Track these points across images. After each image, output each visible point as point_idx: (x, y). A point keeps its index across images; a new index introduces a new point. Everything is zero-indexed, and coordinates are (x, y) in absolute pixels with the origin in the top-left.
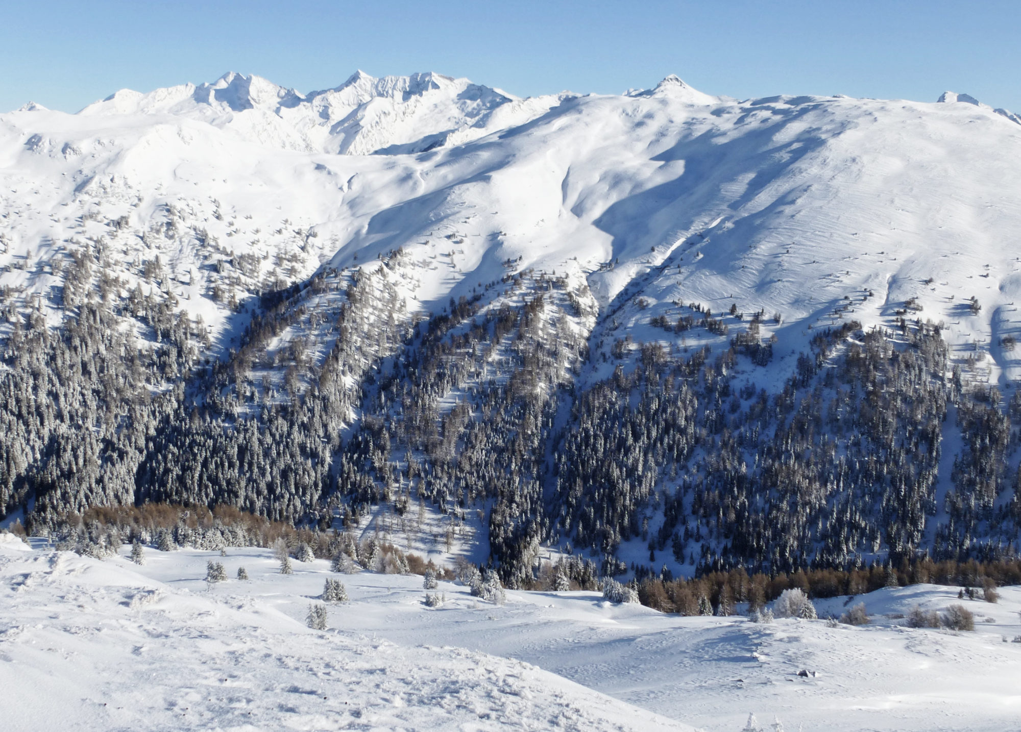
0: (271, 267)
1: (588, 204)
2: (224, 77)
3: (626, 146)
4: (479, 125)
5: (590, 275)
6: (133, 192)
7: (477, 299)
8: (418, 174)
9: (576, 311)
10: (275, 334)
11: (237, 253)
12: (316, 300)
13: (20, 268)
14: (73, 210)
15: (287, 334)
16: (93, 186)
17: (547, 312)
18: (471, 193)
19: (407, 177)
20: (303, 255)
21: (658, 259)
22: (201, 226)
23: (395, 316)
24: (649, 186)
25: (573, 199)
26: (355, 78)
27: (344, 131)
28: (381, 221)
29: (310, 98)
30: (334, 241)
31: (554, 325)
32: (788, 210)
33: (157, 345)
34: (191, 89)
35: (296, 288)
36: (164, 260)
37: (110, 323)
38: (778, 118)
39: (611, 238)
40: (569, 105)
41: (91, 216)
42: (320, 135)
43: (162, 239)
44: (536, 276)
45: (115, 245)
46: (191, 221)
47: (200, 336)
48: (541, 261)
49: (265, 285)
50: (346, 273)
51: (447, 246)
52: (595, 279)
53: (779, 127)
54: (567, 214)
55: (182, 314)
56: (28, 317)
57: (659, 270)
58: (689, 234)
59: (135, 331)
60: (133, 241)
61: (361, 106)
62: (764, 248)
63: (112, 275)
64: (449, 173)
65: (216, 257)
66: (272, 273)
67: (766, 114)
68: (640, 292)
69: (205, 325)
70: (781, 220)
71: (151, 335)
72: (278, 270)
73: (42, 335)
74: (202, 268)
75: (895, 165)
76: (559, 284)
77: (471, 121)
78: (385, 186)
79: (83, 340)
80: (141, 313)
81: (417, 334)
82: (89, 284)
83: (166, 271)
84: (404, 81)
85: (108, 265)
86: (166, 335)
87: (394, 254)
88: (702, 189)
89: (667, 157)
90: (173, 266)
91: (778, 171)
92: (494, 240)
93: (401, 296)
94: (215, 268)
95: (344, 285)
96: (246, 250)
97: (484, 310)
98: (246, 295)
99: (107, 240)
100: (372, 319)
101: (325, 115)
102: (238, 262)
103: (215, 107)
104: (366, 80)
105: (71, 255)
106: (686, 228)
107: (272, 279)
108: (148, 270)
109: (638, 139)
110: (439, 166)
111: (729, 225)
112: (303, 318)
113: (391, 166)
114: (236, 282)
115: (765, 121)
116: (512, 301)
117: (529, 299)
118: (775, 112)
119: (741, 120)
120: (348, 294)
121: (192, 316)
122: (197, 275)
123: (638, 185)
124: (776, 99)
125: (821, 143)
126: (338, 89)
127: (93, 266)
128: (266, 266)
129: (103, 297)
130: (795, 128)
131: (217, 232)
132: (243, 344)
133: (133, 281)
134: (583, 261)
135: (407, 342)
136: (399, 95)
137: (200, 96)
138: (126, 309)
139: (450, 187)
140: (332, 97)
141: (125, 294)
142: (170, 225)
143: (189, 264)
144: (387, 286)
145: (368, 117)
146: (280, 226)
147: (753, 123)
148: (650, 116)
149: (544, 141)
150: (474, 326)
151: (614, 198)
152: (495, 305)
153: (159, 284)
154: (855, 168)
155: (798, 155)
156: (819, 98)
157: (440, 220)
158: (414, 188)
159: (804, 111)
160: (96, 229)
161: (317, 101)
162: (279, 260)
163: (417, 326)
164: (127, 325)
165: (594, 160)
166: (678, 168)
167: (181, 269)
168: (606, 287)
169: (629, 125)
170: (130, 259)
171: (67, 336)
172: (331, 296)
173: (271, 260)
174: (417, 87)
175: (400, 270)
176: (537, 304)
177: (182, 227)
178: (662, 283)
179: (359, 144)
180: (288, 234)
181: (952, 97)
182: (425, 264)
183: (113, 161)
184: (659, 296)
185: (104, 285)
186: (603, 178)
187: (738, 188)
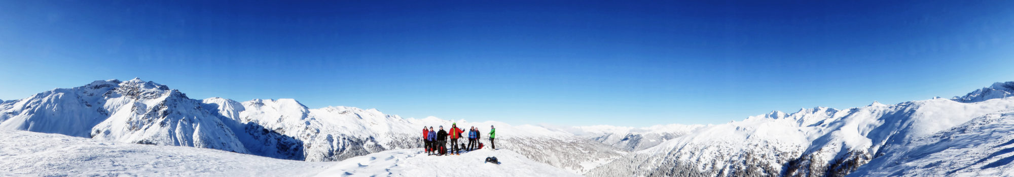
0: (791, 155)
1: (865, 132)
2: (772, 112)
3: (871, 118)
4: (832, 117)
5: (869, 149)
6: (759, 138)
7: (842, 159)
8: (823, 130)
9: (867, 159)
10: (794, 171)
11: (783, 152)
12: (803, 162)
13: (736, 156)
14: (747, 143)
15: (797, 171)
16: (750, 137)
17: (860, 160)
18: (836, 133)
19: (820, 131)
20: (798, 152)
21: (884, 143)
22: (774, 145)
23: (823, 165)
24: (878, 126)
25: (861, 132)
26: (801, 110)
27: (800, 122)
28: (815, 142)
29: (791, 115)
30: (805, 148)
31: (862, 163)
32: (911, 127)
33: (766, 174)
34: (765, 115)
35: (797, 160)
36: (766, 154)
37: (756, 169)
38: (904, 107)
39: (871, 140)
40: (854, 111)
41: (750, 144)
42: (795, 123)
43: (766, 149)
44: (856, 151)
45: (756, 150)
46: (772, 145)
47: (776, 172)
48: (856, 147)
49: (790, 159)
50: (809, 155)
51: (832, 146)
52: (870, 150)
53: (905, 109)
54: (860, 135)
55: (772, 167)
56: (739, 167)
57: (884, 146)
58: (890, 136)
59: (761, 171)
60: (760, 150)
61: (803, 116)
62: (907, 136)
63: (756, 158)
64: (830, 129)
65: (778, 153)
66: (791, 156)
67: (901, 106)
68: (881, 152)
69: (777, 169)
70: (910, 129)
71: (765, 172)
72: (793, 155)
73: (741, 172)
74: (775, 155)
75: (931, 113)
76: (862, 152)
77: (829, 117)
78: (815, 134)
79: (750, 173)
80: (763, 166)
81: (828, 169)
82: (751, 160)
83: (767, 156)
84: (812, 109)
85: (754, 155)
86: (768, 172)
87: (820, 149)
88: (890, 125)
89: (881, 119)
90: (768, 155)
91: (907, 119)
92: (844, 144)
93: (823, 160)
94: (778, 155)
95: (809, 158)
96: (785, 151)
97: (844, 161)
98: (786, 162)
99: (754, 149)
100: (817, 166)
101: (795, 119)
102: (783, 154)
103: (771, 119)
104: (804, 110)
105: (747, 153)
106: (889, 135)
107: (791, 158)
108: (763, 156)
109: (873, 116)
110: (827, 127)
111: (898, 132)
112: (800, 167)
113: (816, 129)
114: (783, 159)
115: (901, 108)
116: (851, 158)
117: (855, 157)
118: (903, 106)
119: (896, 109)
120: (811, 160)
121: (774, 167)
122: (774, 157)
123: (875, 126)
124: (902, 103)
125: (915, 111)
126: (798, 112)
127: (751, 156)
128: (790, 155)
129: (754, 163)
130: (908, 109)
131: (778, 147)
132: (786, 174)
133: (760, 159)
134: (866, 146)
135: (826, 171)
136: (812, 113)
137: (767, 116)
138: (759, 165)
139: (831, 132)
140: (796, 114)
141: (759, 162)
142: (767, 145)
143: (772, 155)
144: (820, 158)
145: (805, 118)
146: (792, 145)
147: (899, 109)
148: (875, 110)
149: (852, 119)
150: (842, 166)
151: (870, 130)
152: (847, 160)
153: (766, 159)
154: (923, 115)
155: (910, 114)
156: (912, 102)
157: (830, 140)
158: (822, 134)
159: (909, 105)
160: (751, 147)
161: (793, 115)
162: (793, 153)
163: (828, 167)
164: (759, 169)
165: (864, 122)
166: (883, 121)
167: (770, 156)
168: (872, 152)
169: (871, 113)
170: (759, 154)
171: (747, 171)
172: (807, 161)
173: (791, 153)
174: (816, 110)
175: (822, 154)
176: (857, 158)
177: (770, 146)
178: (886, 149)
179: (804, 124)
180: (794, 146)
181: (935, 98)
182: (828, 151)
183: (754, 132)
184: (885, 152)
185: (754, 160)
186: (867, 126)
187: (898, 124)
